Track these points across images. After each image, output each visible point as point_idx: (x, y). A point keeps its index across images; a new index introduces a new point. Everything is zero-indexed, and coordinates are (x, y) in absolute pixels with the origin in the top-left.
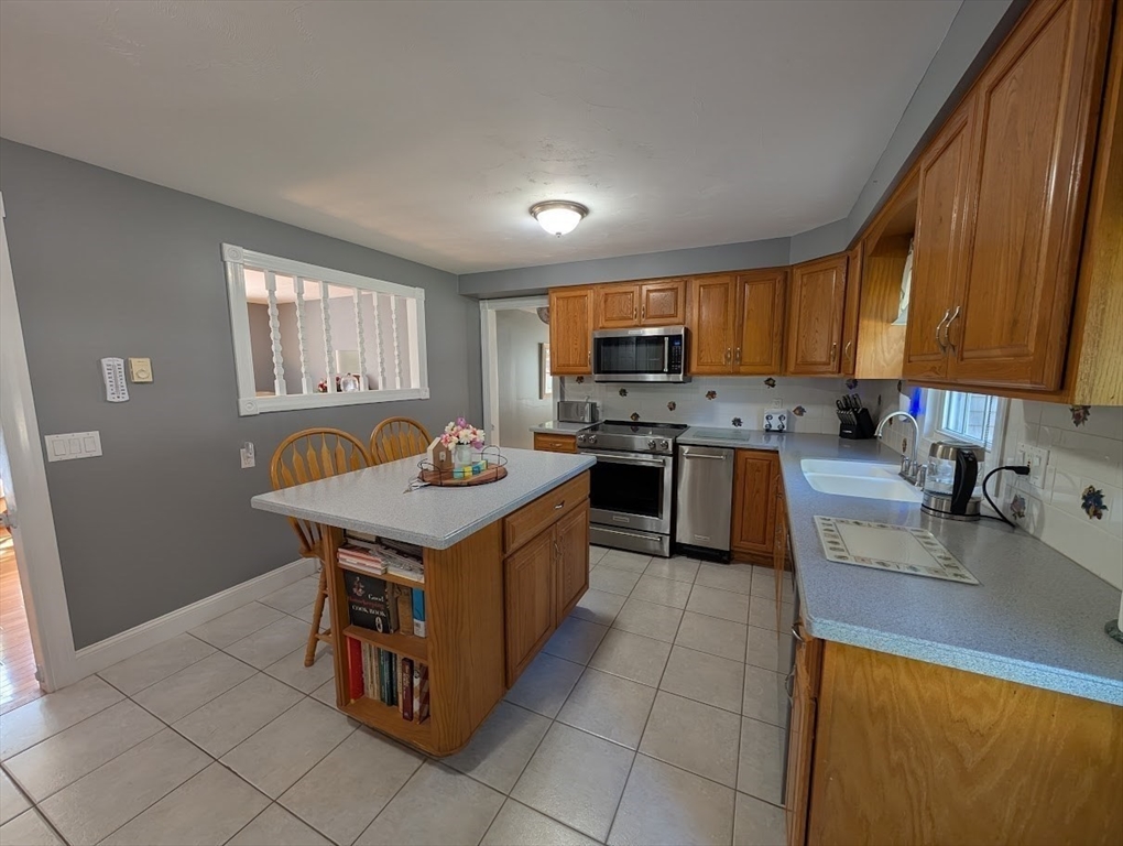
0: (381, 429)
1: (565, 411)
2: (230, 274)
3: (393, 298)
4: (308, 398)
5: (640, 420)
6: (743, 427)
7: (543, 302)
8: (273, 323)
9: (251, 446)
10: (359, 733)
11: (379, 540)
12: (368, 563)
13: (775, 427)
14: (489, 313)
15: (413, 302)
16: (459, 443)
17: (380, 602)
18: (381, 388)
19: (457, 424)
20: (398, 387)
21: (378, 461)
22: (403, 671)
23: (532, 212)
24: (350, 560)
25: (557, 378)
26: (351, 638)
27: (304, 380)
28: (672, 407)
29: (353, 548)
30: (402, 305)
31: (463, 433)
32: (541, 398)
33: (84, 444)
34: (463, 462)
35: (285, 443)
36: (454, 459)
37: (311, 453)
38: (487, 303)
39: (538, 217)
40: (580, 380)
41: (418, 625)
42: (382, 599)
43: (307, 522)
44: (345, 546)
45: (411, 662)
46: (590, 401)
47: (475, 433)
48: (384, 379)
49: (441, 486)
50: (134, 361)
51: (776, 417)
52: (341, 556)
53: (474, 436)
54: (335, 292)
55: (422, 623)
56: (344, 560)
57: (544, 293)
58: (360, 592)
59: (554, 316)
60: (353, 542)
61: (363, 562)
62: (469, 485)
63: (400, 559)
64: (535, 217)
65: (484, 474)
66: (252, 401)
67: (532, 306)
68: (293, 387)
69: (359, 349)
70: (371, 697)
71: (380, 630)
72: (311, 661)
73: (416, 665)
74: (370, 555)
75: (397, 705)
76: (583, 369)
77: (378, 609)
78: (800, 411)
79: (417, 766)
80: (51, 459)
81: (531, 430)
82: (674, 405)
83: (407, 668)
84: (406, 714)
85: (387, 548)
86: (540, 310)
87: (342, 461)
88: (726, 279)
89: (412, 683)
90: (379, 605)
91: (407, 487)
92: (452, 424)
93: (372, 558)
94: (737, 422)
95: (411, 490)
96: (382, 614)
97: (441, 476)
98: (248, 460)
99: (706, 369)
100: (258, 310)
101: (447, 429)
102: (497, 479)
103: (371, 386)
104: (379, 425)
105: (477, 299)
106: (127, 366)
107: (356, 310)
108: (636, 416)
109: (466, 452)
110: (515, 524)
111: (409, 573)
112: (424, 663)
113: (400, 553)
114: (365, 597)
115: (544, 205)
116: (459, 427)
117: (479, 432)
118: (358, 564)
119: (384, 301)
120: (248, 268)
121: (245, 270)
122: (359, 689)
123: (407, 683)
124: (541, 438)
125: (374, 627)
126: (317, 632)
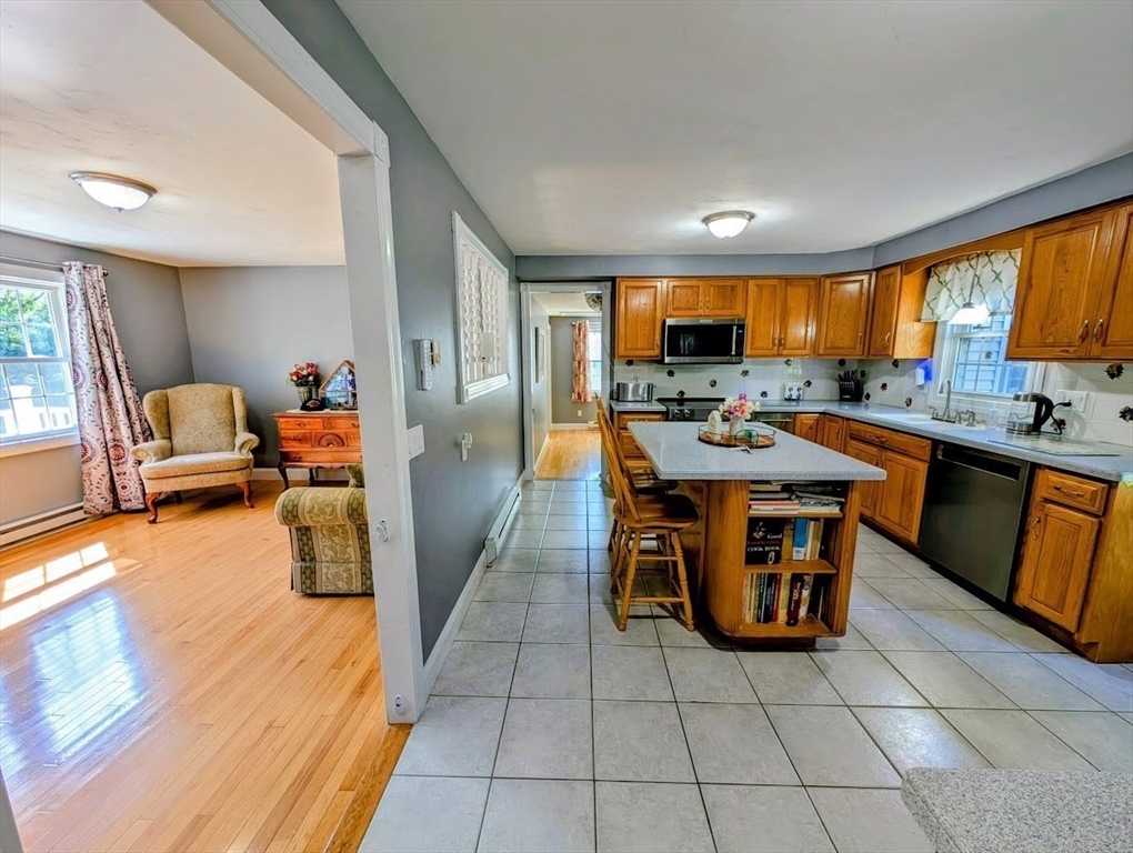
2: (456, 247)
5: (685, 396)
6: (769, 398)
11: (787, 488)
13: (794, 397)
28: (713, 384)
40: (630, 363)
42: (780, 536)
45: (801, 580)
51: (795, 389)
52: (754, 507)
55: (802, 550)
58: (760, 535)
59: (622, 303)
73: (808, 580)
76: (651, 353)
78: (809, 383)
82: (715, 382)
83: (799, 584)
84: (792, 621)
88: (775, 282)
89: (801, 595)
90: (776, 542)
93: (789, 502)
94: (764, 394)
96: (777, 548)
99: (758, 352)
105: (519, 281)
108: (682, 393)
114: (763, 538)
123: (797, 597)
124: (624, 417)
125: (764, 563)
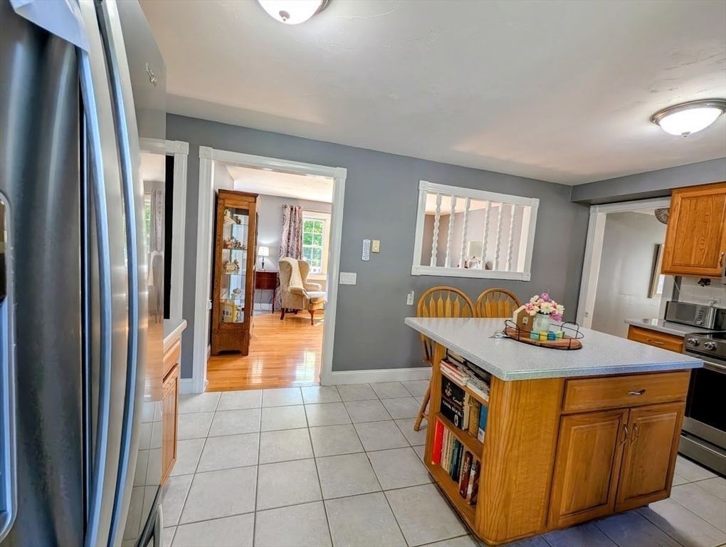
0: (486, 294)
1: (677, 311)
2: (420, 197)
3: (513, 207)
4: (447, 270)
7: (665, 203)
8: (437, 224)
9: (413, 292)
10: (432, 486)
11: (466, 363)
12: (456, 375)
14: (599, 217)
15: (529, 209)
16: (540, 312)
17: (459, 405)
18: (494, 269)
19: (540, 297)
20: (507, 270)
21: (479, 315)
22: (466, 460)
23: (654, 119)
24: (447, 370)
25: (672, 278)
26: (439, 421)
27: (447, 259)
29: (450, 363)
30: (520, 212)
31: (544, 305)
32: (649, 296)
33: (350, 279)
34: (542, 327)
35: (428, 292)
36: (535, 325)
37: (440, 301)
38: (598, 208)
39: (661, 123)
40: (705, 282)
41: (481, 433)
42: (460, 403)
43: (430, 340)
44: (446, 360)
45: (471, 457)
46: (716, 306)
47: (555, 307)
48: (497, 263)
49: (518, 340)
50: (374, 241)
52: (442, 365)
53: (555, 309)
54: (475, 205)
55: (484, 433)
56: (443, 368)
57: (667, 194)
58: (449, 393)
59: (675, 216)
60: (451, 359)
61: (454, 373)
62: (541, 346)
63: (476, 379)
64: (657, 123)
65: (559, 342)
66: (418, 269)
67: (650, 207)
68: (440, 263)
69: (484, 242)
70: (444, 467)
71: (457, 425)
72: (418, 429)
73: (474, 460)
74: (458, 370)
75: (458, 482)
76: (711, 271)
77: (457, 409)
79: (462, 533)
80: (341, 283)
81: (627, 322)
83: (468, 459)
84: (462, 492)
85: (470, 369)
86: (658, 212)
87: (457, 311)
89: (469, 472)
90: (458, 407)
91: (492, 335)
92: (537, 297)
93: (459, 372)
95: (495, 337)
96: (459, 414)
97: (521, 334)
98: (410, 302)
100: (430, 218)
101: (533, 300)
102: (569, 349)
103: (487, 267)
104: (486, 292)
105: (588, 204)
106: (371, 243)
107: (486, 215)
109: (545, 321)
110: (578, 388)
111: (481, 392)
112: (479, 460)
113: (477, 375)
114: (450, 397)
115: (668, 110)
116: (542, 300)
117: (558, 306)
118: (451, 374)
119: (506, 208)
120: (429, 192)
121: (428, 194)
122: (438, 458)
123: (466, 470)
124: (637, 332)
125: (453, 421)
126: (424, 412)
